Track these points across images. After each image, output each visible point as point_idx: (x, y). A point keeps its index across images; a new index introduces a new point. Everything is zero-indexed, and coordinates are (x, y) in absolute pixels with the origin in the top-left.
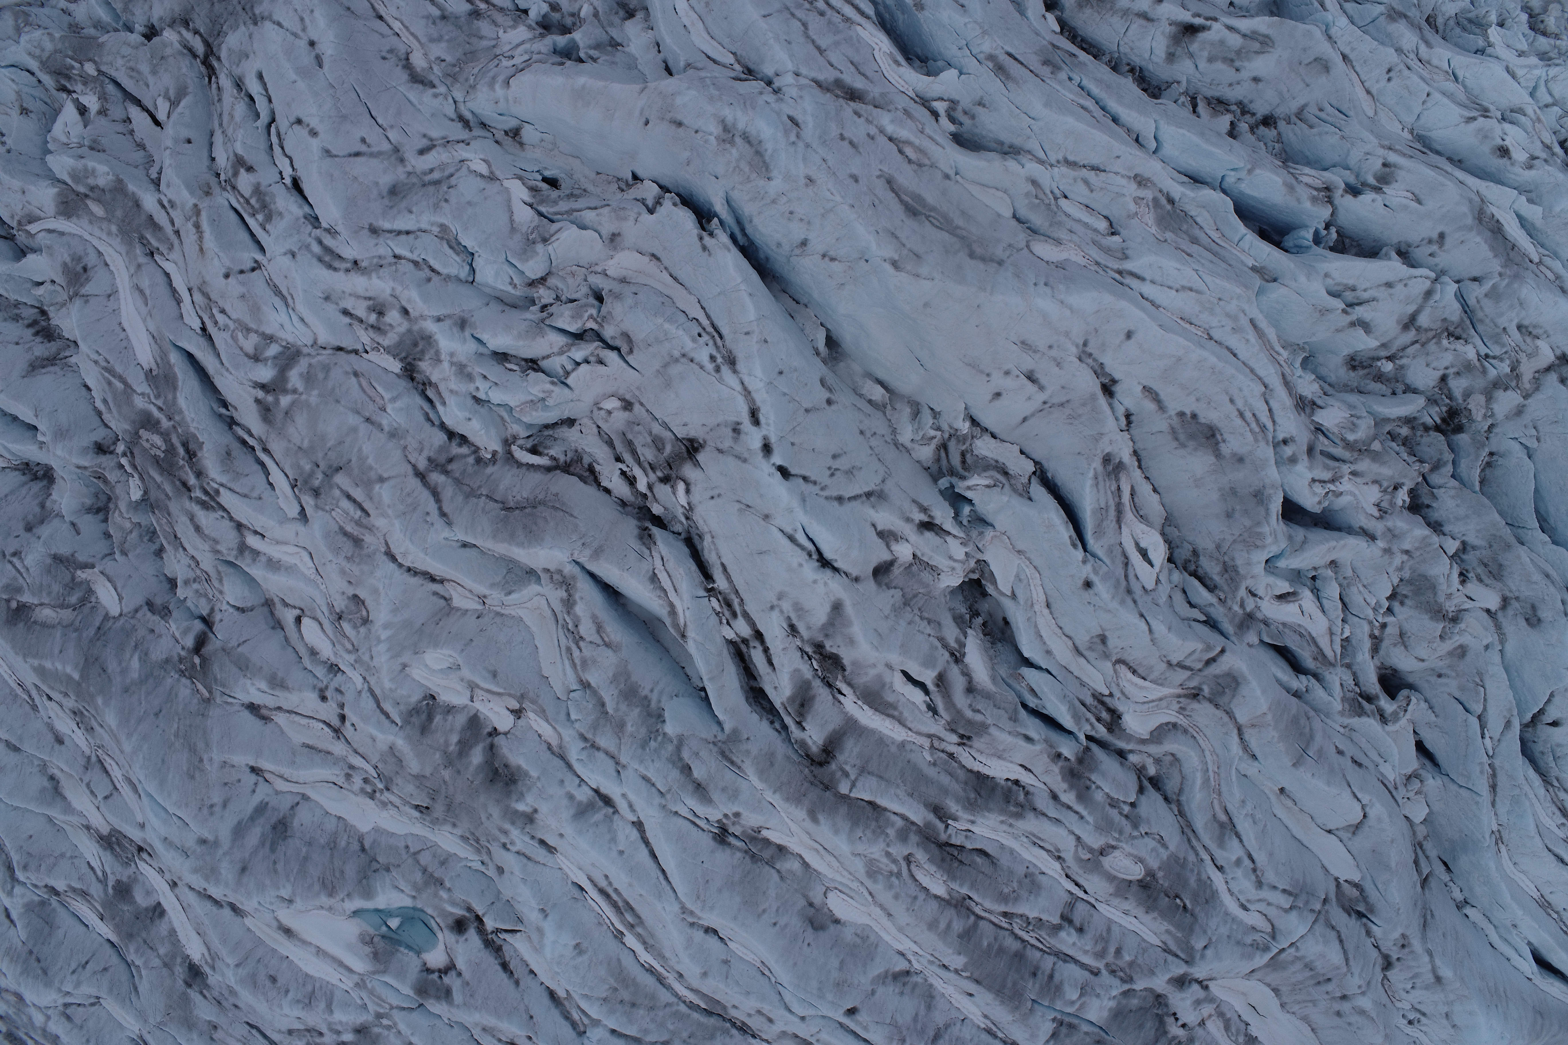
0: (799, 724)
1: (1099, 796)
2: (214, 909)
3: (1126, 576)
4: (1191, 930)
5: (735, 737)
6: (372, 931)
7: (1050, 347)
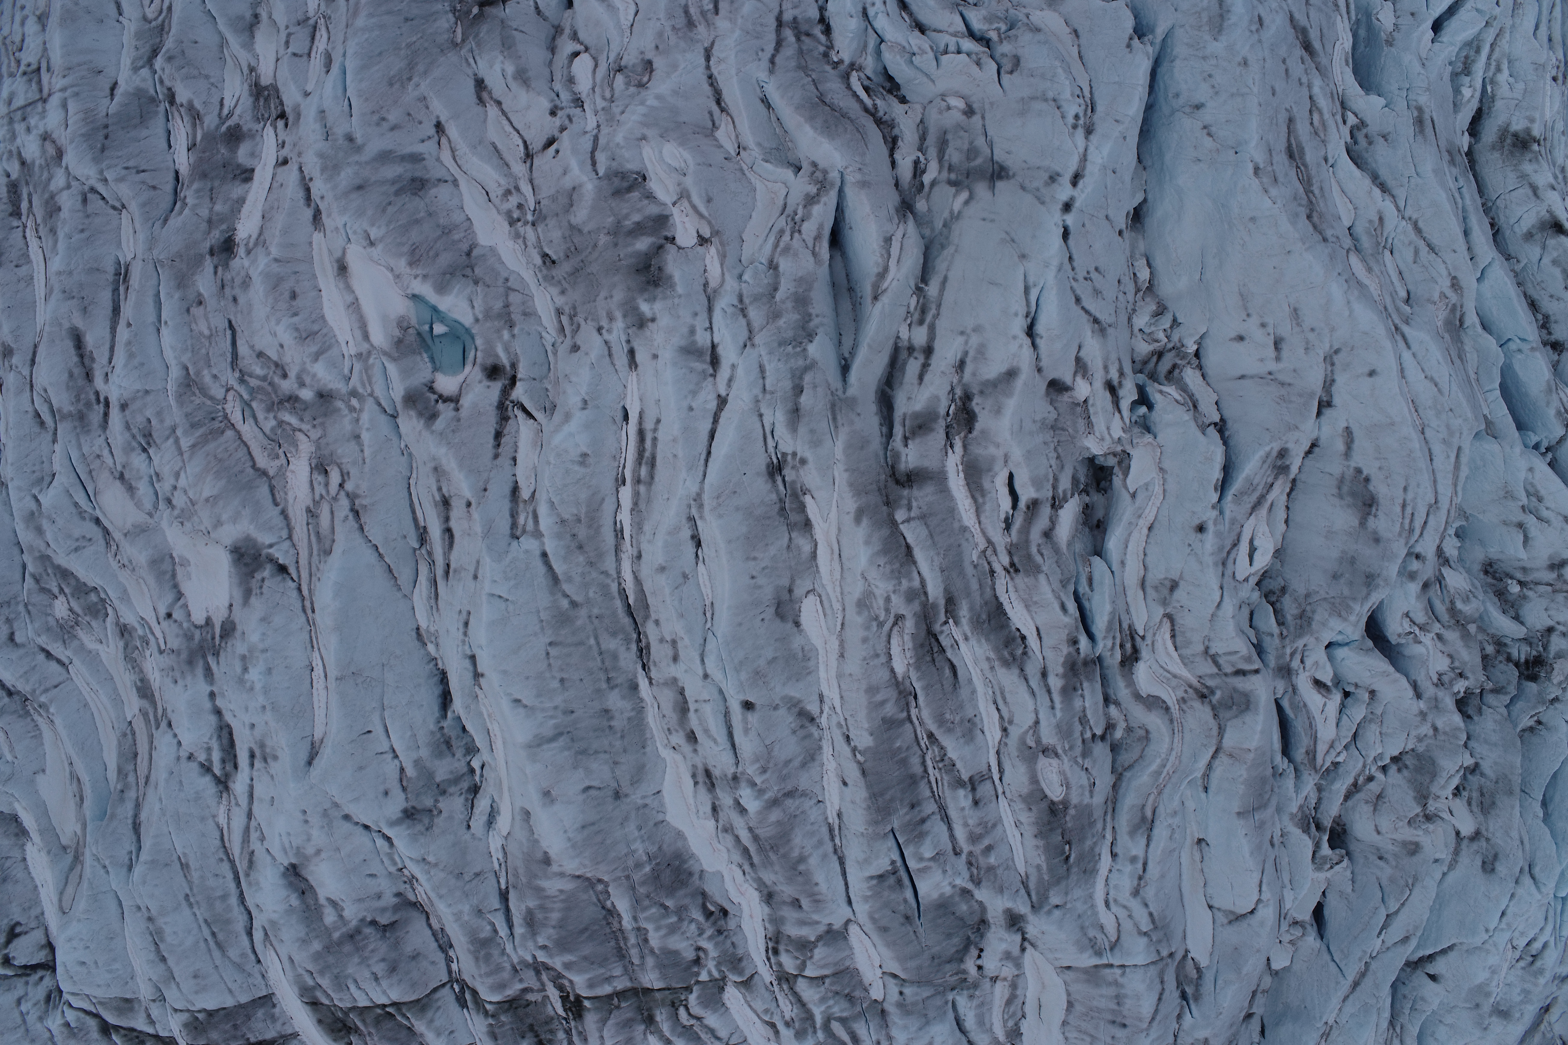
0: (906, 439)
1: (1078, 703)
2: (302, 202)
3: (1229, 553)
4: (1058, 882)
5: (851, 403)
6: (414, 322)
7: (1312, 330)
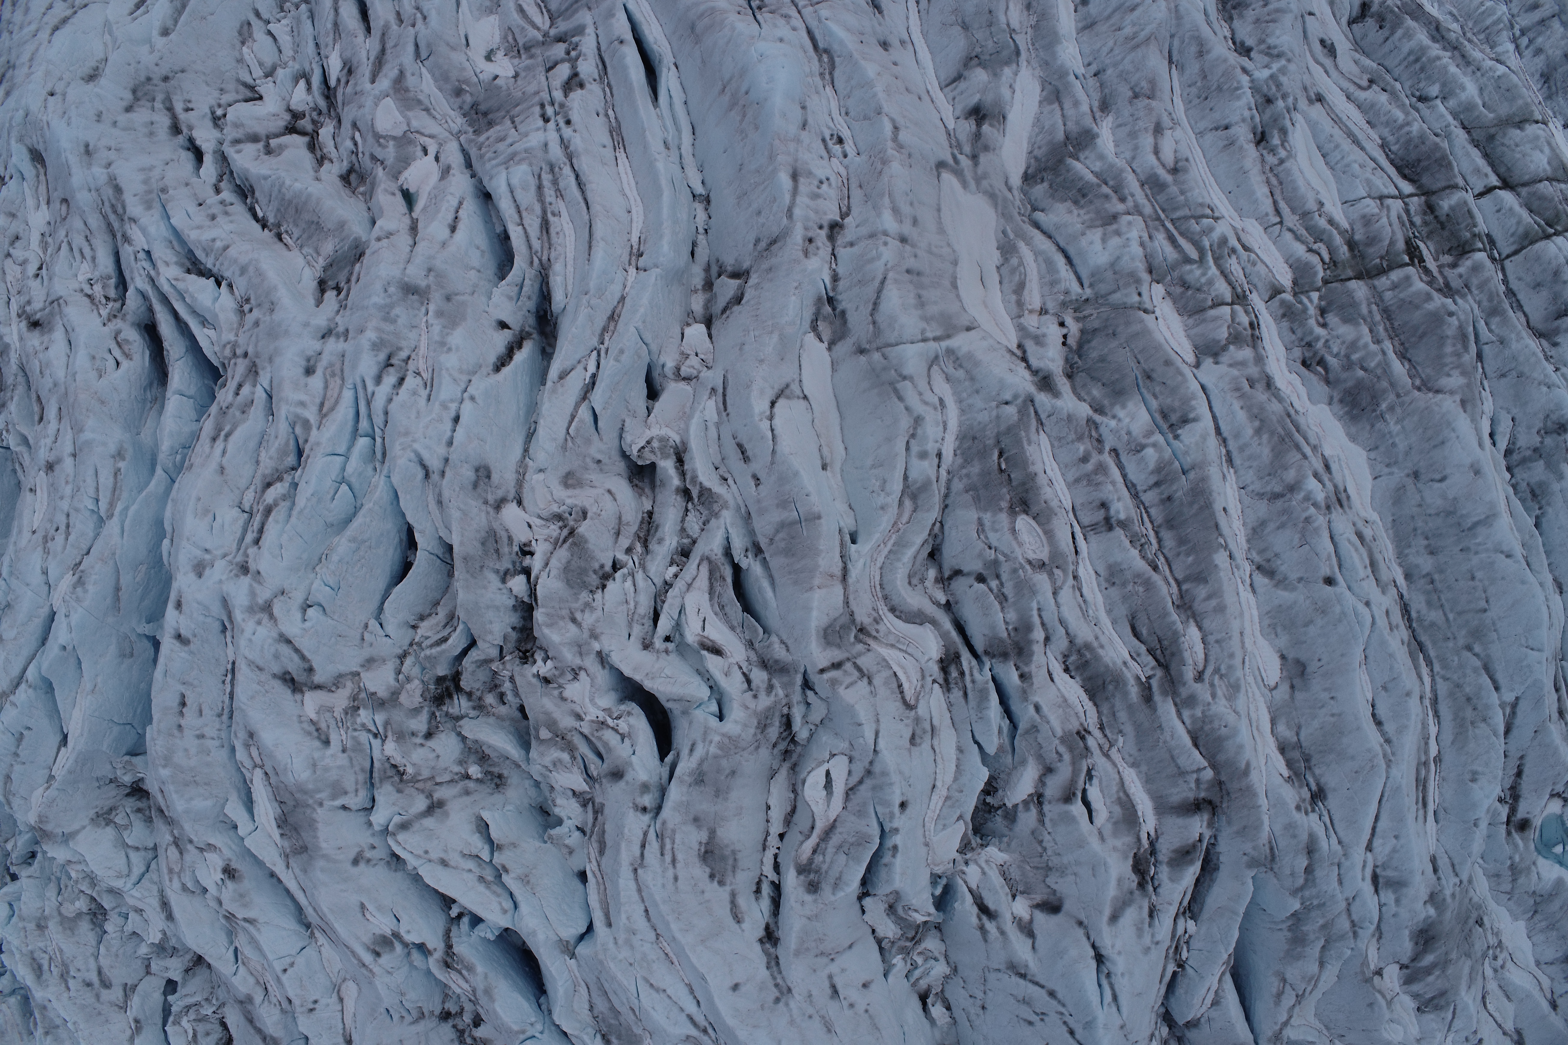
0: (1200, 840)
1: (1012, 616)
3: (861, 782)
4: (1009, 430)
5: (1253, 863)
7: (810, 1018)
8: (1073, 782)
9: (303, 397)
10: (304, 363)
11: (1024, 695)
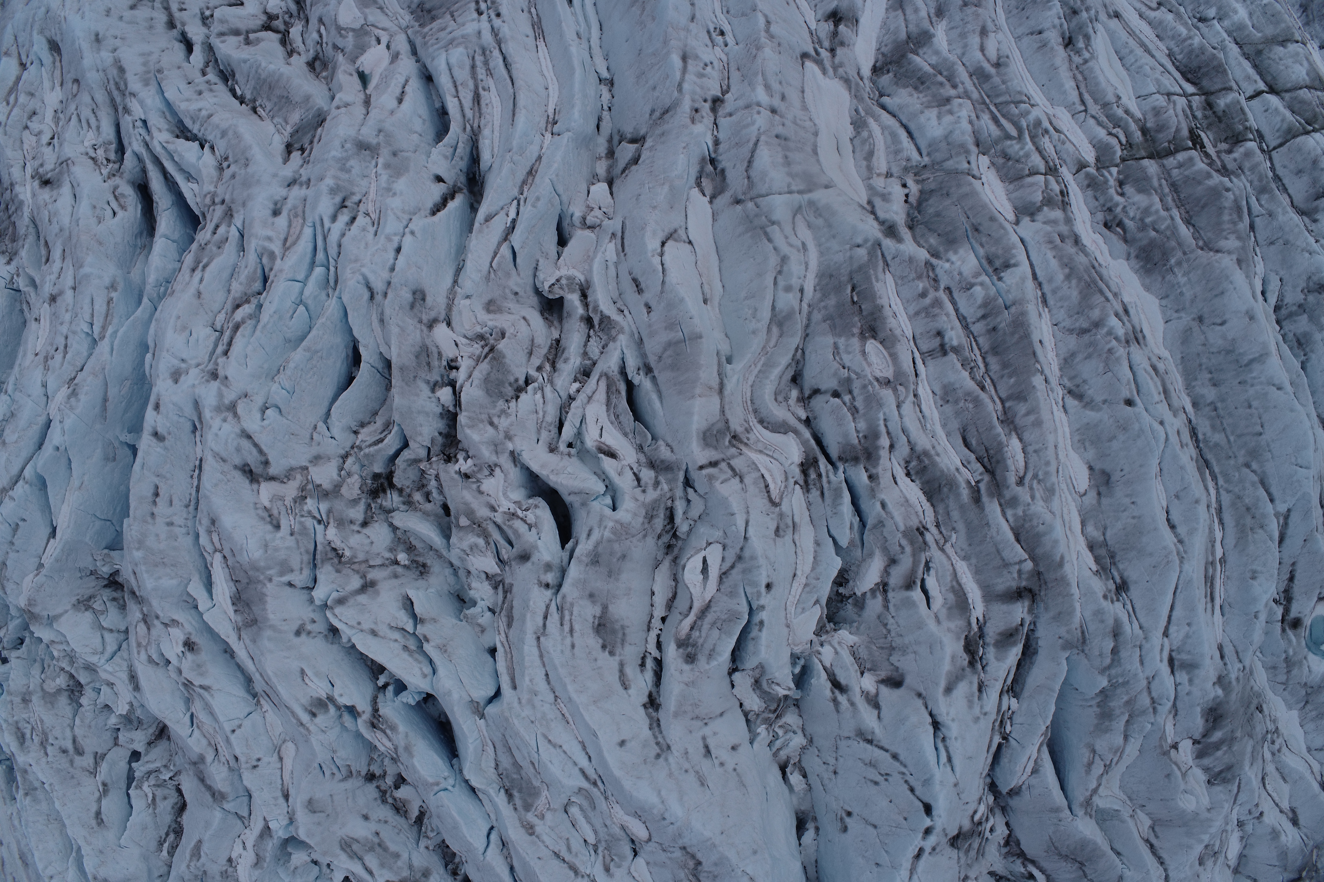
0: (1022, 625)
1: (862, 425)
3: (732, 567)
4: (860, 268)
5: (1067, 645)
7: (686, 772)
8: (913, 571)
9: (270, 233)
10: (272, 206)
11: (873, 493)
